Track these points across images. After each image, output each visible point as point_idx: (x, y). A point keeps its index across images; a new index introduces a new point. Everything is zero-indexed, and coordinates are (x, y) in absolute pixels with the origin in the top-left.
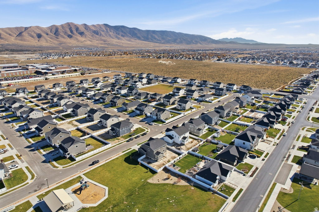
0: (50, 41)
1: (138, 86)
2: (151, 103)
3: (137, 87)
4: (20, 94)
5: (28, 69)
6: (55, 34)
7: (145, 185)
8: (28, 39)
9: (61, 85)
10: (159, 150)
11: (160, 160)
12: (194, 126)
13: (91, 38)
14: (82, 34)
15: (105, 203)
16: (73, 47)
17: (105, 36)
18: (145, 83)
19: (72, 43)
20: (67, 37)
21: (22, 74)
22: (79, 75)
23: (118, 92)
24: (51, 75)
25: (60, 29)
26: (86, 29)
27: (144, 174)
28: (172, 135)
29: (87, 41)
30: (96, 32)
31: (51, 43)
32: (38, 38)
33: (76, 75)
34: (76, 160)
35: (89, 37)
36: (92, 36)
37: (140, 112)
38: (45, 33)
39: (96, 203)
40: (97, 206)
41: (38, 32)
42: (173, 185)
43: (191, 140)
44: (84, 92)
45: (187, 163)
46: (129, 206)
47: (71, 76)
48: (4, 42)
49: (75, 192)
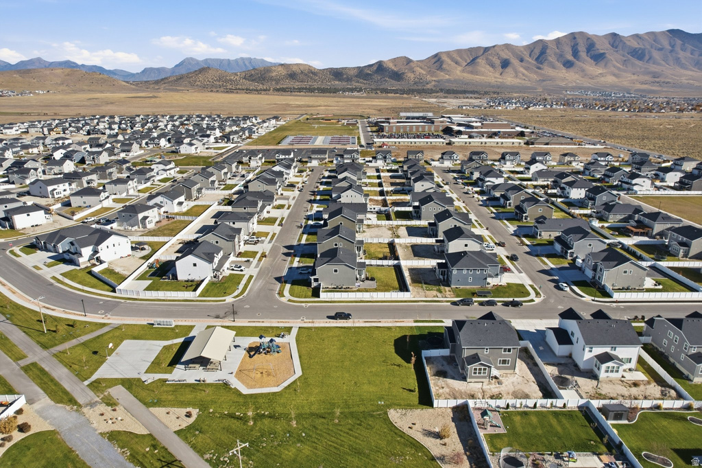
0: (523, 75)
1: (635, 188)
2: (630, 236)
3: (633, 190)
4: (378, 161)
5: (433, 122)
6: (537, 59)
7: (372, 416)
8: (483, 70)
9: (456, 156)
10: (484, 353)
11: (473, 380)
12: (682, 341)
13: (619, 69)
14: (598, 58)
15: (263, 398)
16: (566, 89)
17: (663, 63)
18: (672, 185)
19: (567, 80)
20: (562, 66)
21: (420, 129)
22: (520, 143)
23: (563, 192)
24: (467, 136)
25: (552, 48)
26: (613, 46)
27: (401, 390)
28: (570, 333)
29: (605, 77)
30: (640, 52)
31: (524, 78)
32: (502, 68)
33: (513, 143)
34: (319, 297)
35: (614, 66)
36: (625, 62)
37: (562, 248)
38: (517, 58)
39: (251, 387)
40: (245, 396)
41: (505, 57)
42: (433, 459)
43: (640, 376)
44: (482, 177)
45: (540, 432)
46: (290, 436)
47: (500, 145)
48: (443, 76)
49: (250, 350)
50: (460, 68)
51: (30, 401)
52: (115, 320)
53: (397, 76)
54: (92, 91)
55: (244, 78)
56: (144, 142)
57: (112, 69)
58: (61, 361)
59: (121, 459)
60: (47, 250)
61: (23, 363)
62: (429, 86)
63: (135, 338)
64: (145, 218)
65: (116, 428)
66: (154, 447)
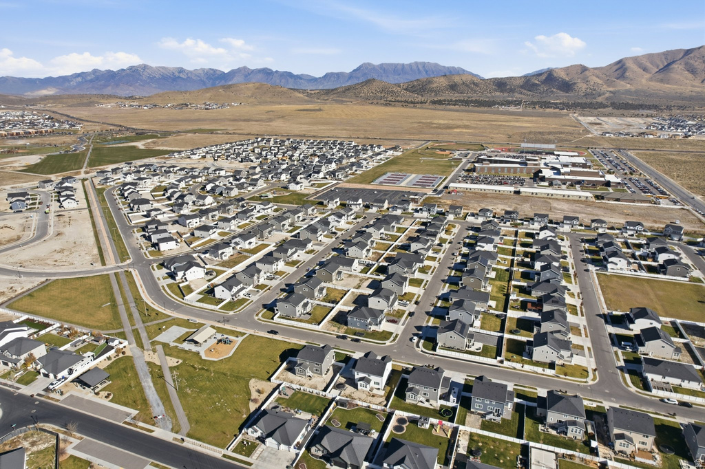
3: (606, 267)
7: (244, 379)
11: (298, 375)
24: (547, 184)
33: (580, 197)
34: (273, 320)
39: (207, 357)
40: (202, 360)
42: (249, 399)
43: (382, 394)
47: (566, 198)
48: (623, 86)
49: (220, 341)
50: (648, 76)
51: (129, 344)
52: (175, 315)
53: (567, 86)
54: (273, 102)
55: (405, 90)
56: (270, 176)
57: (299, 74)
58: (146, 330)
59: (147, 371)
60: (167, 268)
61: (134, 328)
62: (600, 99)
63: (178, 325)
64: (223, 253)
65: (151, 361)
66: (159, 370)
